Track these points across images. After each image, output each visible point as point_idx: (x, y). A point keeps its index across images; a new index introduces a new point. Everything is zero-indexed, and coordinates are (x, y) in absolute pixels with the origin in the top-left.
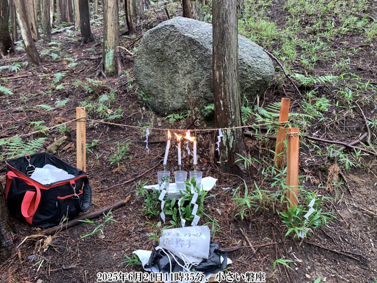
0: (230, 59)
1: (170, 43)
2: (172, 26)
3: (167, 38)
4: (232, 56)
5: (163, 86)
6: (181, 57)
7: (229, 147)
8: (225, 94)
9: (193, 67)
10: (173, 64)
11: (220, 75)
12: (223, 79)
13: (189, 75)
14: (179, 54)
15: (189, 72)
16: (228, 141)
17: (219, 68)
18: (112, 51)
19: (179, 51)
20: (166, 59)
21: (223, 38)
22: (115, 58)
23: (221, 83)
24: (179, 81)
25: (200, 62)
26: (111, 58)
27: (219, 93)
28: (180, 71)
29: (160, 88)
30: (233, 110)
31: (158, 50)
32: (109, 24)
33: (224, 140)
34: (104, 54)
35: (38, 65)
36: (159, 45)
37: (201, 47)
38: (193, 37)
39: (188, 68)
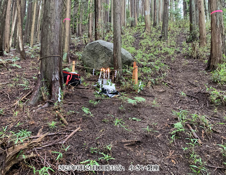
0: (119, 51)
1: (97, 48)
2: (98, 42)
3: (96, 46)
4: (119, 50)
5: (93, 63)
6: (101, 53)
7: (118, 77)
8: (117, 61)
9: (105, 56)
10: (98, 55)
11: (116, 55)
12: (117, 56)
13: (103, 59)
14: (100, 52)
15: (104, 58)
16: (118, 75)
17: (115, 53)
18: (66, 54)
19: (100, 51)
20: (95, 54)
21: (117, 45)
22: (67, 57)
23: (116, 57)
24: (100, 61)
25: (107, 54)
26: (66, 56)
27: (115, 60)
28: (100, 58)
29: (92, 63)
30: (120, 65)
31: (92, 50)
32: (66, 43)
33: (117, 75)
34: (63, 55)
35: (25, 59)
36: (93, 49)
37: (108, 50)
38: (105, 46)
39: (103, 56)
